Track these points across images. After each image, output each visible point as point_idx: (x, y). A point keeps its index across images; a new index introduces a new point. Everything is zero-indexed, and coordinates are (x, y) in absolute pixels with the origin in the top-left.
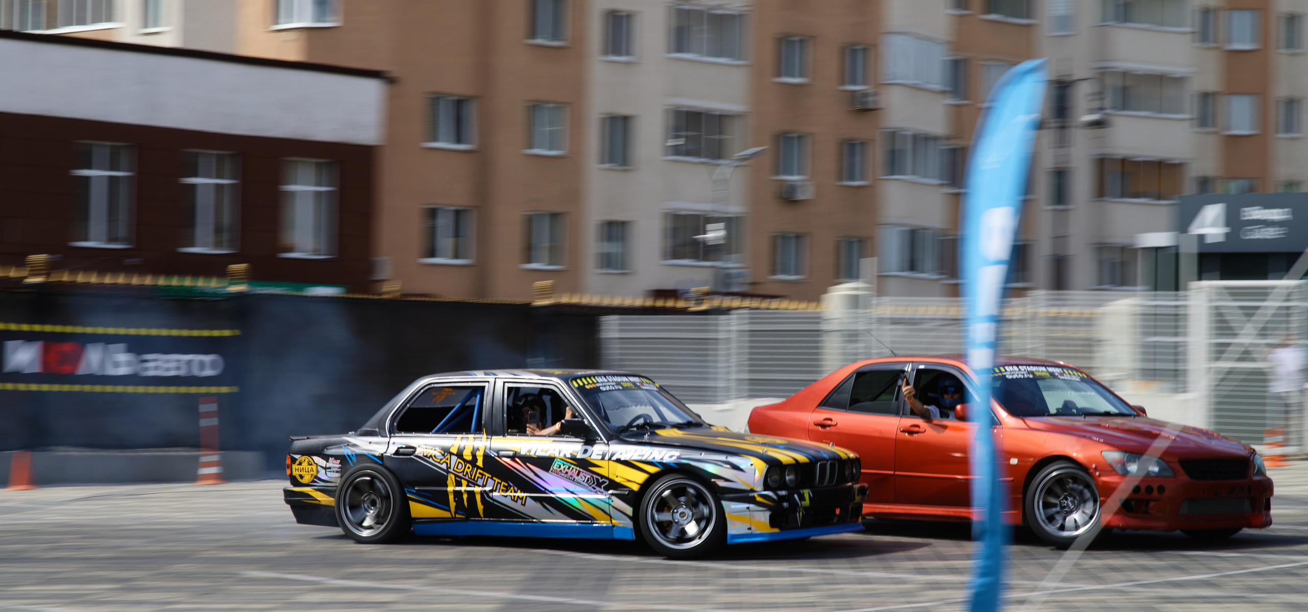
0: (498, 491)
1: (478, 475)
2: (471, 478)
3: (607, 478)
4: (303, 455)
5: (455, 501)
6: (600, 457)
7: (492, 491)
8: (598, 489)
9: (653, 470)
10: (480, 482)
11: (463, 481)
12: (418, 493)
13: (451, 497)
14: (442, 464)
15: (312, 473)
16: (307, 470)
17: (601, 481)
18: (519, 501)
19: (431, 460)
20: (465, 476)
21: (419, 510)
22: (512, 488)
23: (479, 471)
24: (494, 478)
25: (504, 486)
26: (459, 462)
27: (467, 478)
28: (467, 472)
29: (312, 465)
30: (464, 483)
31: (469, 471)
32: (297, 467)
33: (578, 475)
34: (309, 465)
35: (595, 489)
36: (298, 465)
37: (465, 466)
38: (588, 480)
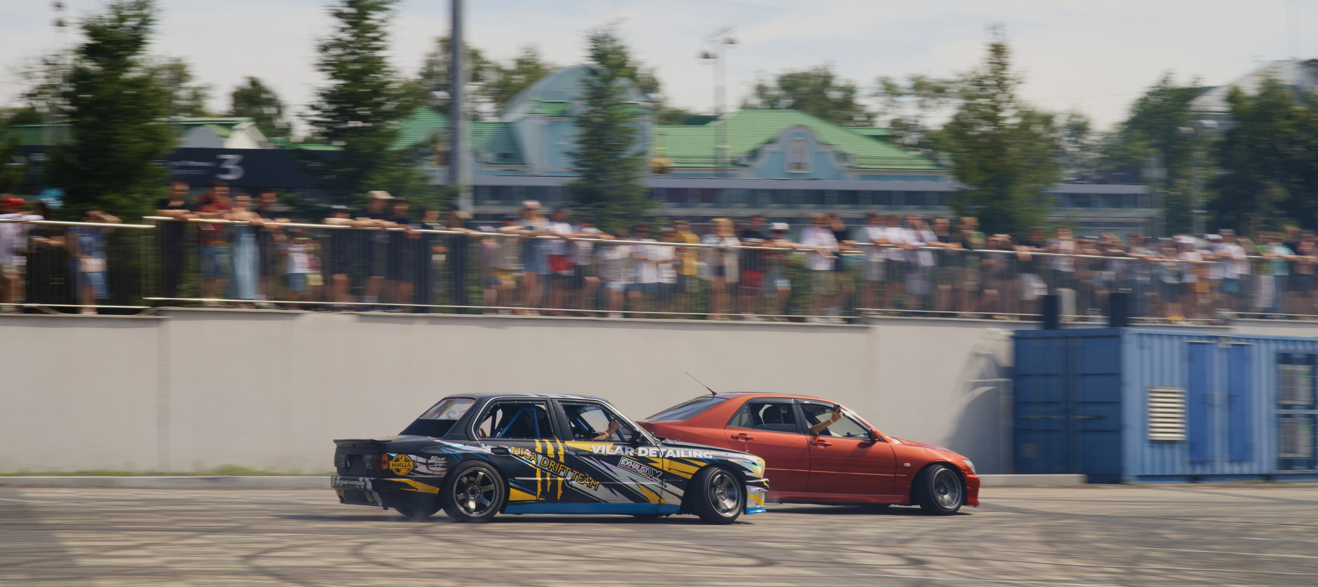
0: (575, 480)
1: (560, 468)
2: (554, 471)
3: (662, 470)
4: (399, 453)
5: (541, 488)
6: (656, 456)
7: (571, 480)
8: (654, 478)
9: (702, 464)
10: (562, 474)
11: (547, 473)
12: (516, 482)
13: (539, 485)
14: (532, 461)
15: (409, 467)
16: (404, 465)
17: (657, 472)
18: (593, 487)
19: (523, 458)
20: (550, 469)
21: (516, 494)
22: (588, 478)
23: (561, 465)
24: (574, 471)
25: (581, 476)
26: (545, 459)
27: (551, 470)
28: (551, 467)
29: (409, 461)
30: (548, 474)
31: (553, 465)
32: (394, 463)
33: (640, 468)
34: (406, 461)
35: (651, 478)
36: (395, 461)
37: (550, 462)
38: (647, 472)
